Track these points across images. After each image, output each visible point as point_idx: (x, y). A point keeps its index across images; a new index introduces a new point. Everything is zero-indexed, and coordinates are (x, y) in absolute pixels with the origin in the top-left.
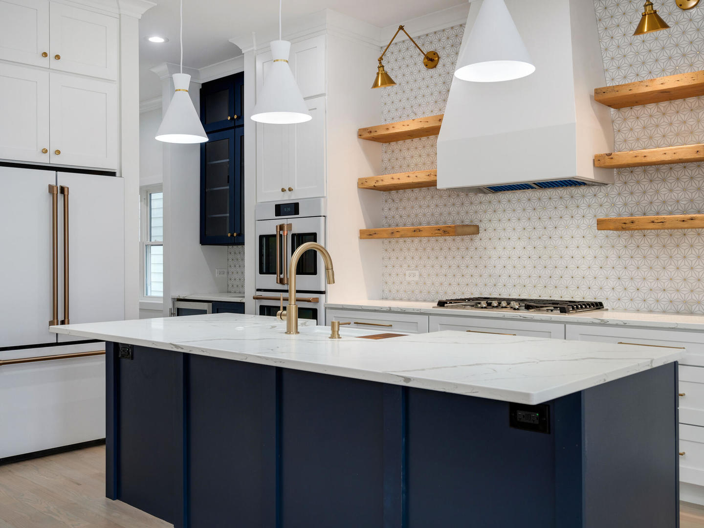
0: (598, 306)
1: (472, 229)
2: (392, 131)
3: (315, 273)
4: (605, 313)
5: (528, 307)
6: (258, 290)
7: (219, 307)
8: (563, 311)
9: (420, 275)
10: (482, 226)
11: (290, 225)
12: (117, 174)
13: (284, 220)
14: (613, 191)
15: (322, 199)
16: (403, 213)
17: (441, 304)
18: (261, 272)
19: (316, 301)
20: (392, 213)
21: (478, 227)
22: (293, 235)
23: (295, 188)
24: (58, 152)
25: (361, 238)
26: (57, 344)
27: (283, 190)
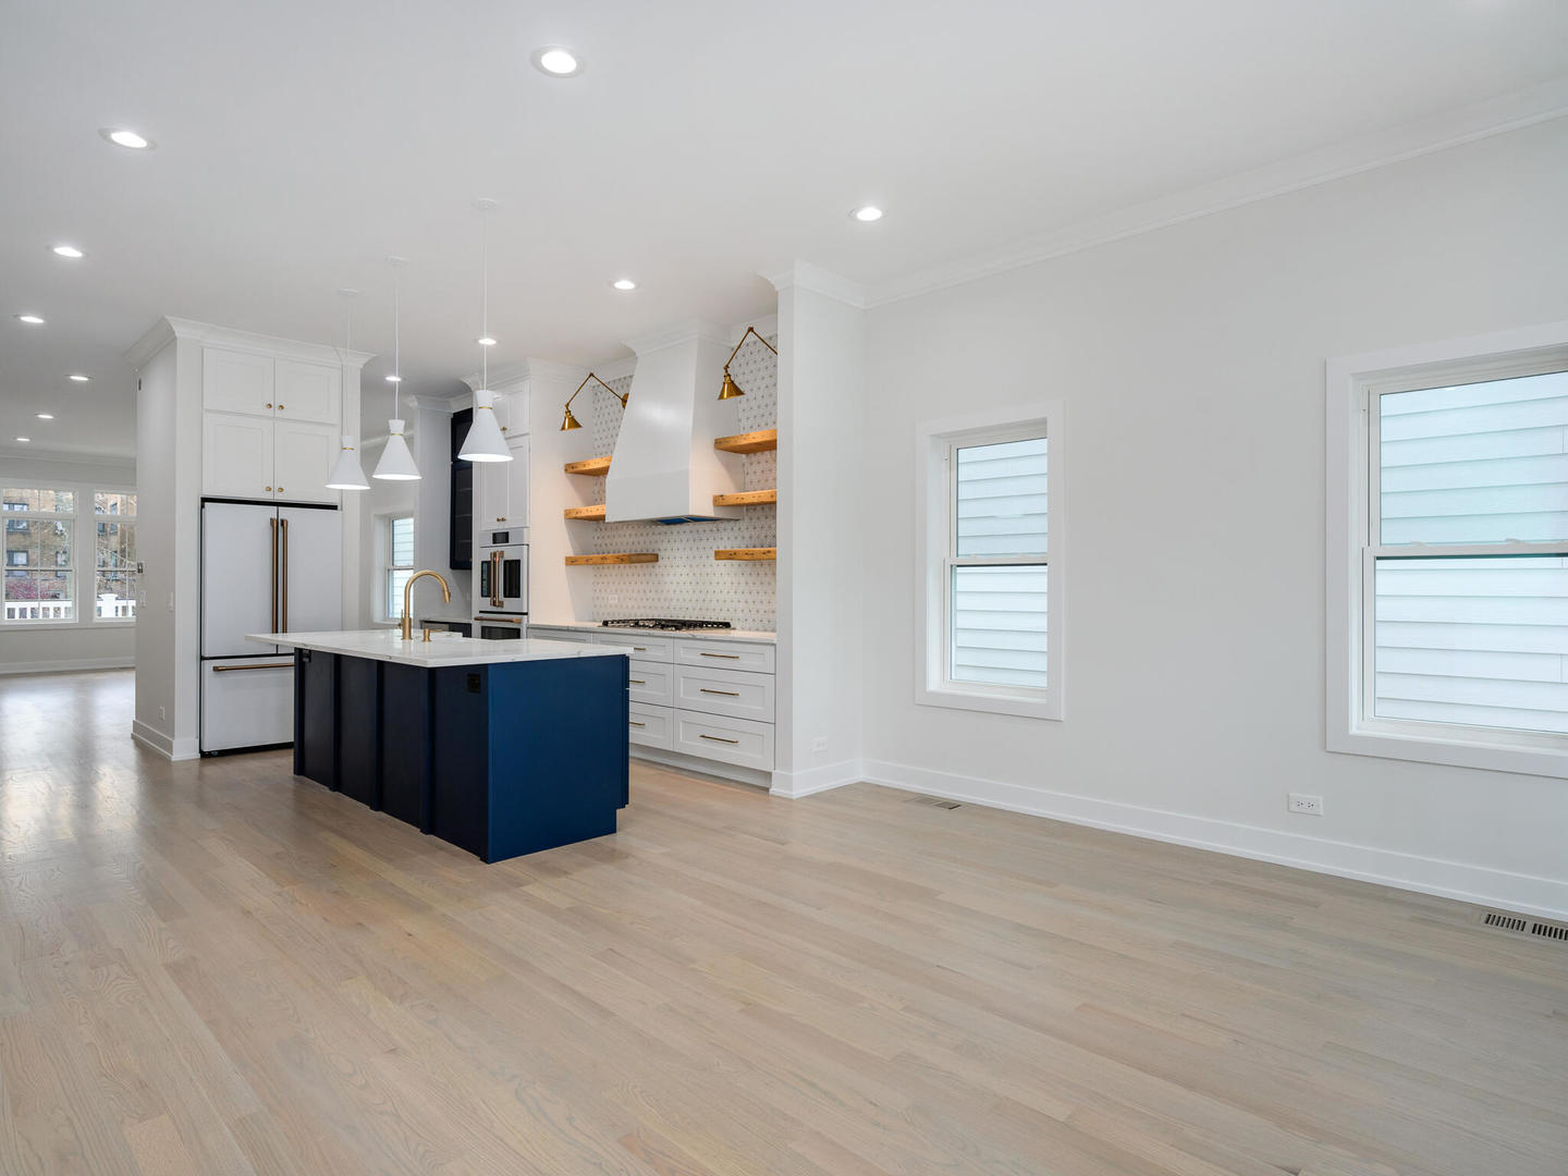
0: (727, 625)
1: (653, 558)
2: (587, 468)
3: (519, 596)
4: (732, 632)
5: (663, 627)
6: (481, 612)
7: (454, 627)
8: (677, 628)
9: (619, 599)
10: (661, 554)
11: (502, 552)
12: (339, 508)
13: (499, 548)
14: (743, 524)
15: (525, 530)
16: (608, 541)
17: (605, 623)
18: (482, 596)
19: (520, 622)
20: (599, 542)
21: (657, 555)
22: (505, 562)
23: (507, 518)
24: (281, 490)
25: (567, 565)
26: (277, 655)
27: (498, 520)
